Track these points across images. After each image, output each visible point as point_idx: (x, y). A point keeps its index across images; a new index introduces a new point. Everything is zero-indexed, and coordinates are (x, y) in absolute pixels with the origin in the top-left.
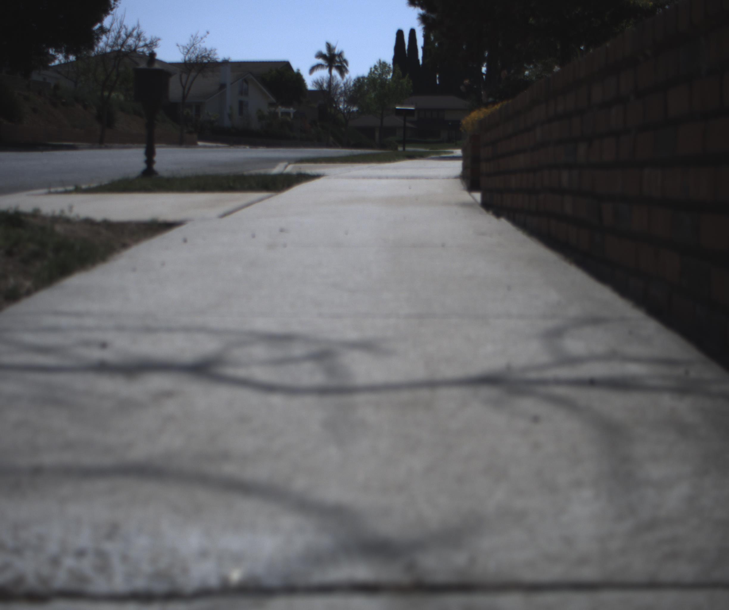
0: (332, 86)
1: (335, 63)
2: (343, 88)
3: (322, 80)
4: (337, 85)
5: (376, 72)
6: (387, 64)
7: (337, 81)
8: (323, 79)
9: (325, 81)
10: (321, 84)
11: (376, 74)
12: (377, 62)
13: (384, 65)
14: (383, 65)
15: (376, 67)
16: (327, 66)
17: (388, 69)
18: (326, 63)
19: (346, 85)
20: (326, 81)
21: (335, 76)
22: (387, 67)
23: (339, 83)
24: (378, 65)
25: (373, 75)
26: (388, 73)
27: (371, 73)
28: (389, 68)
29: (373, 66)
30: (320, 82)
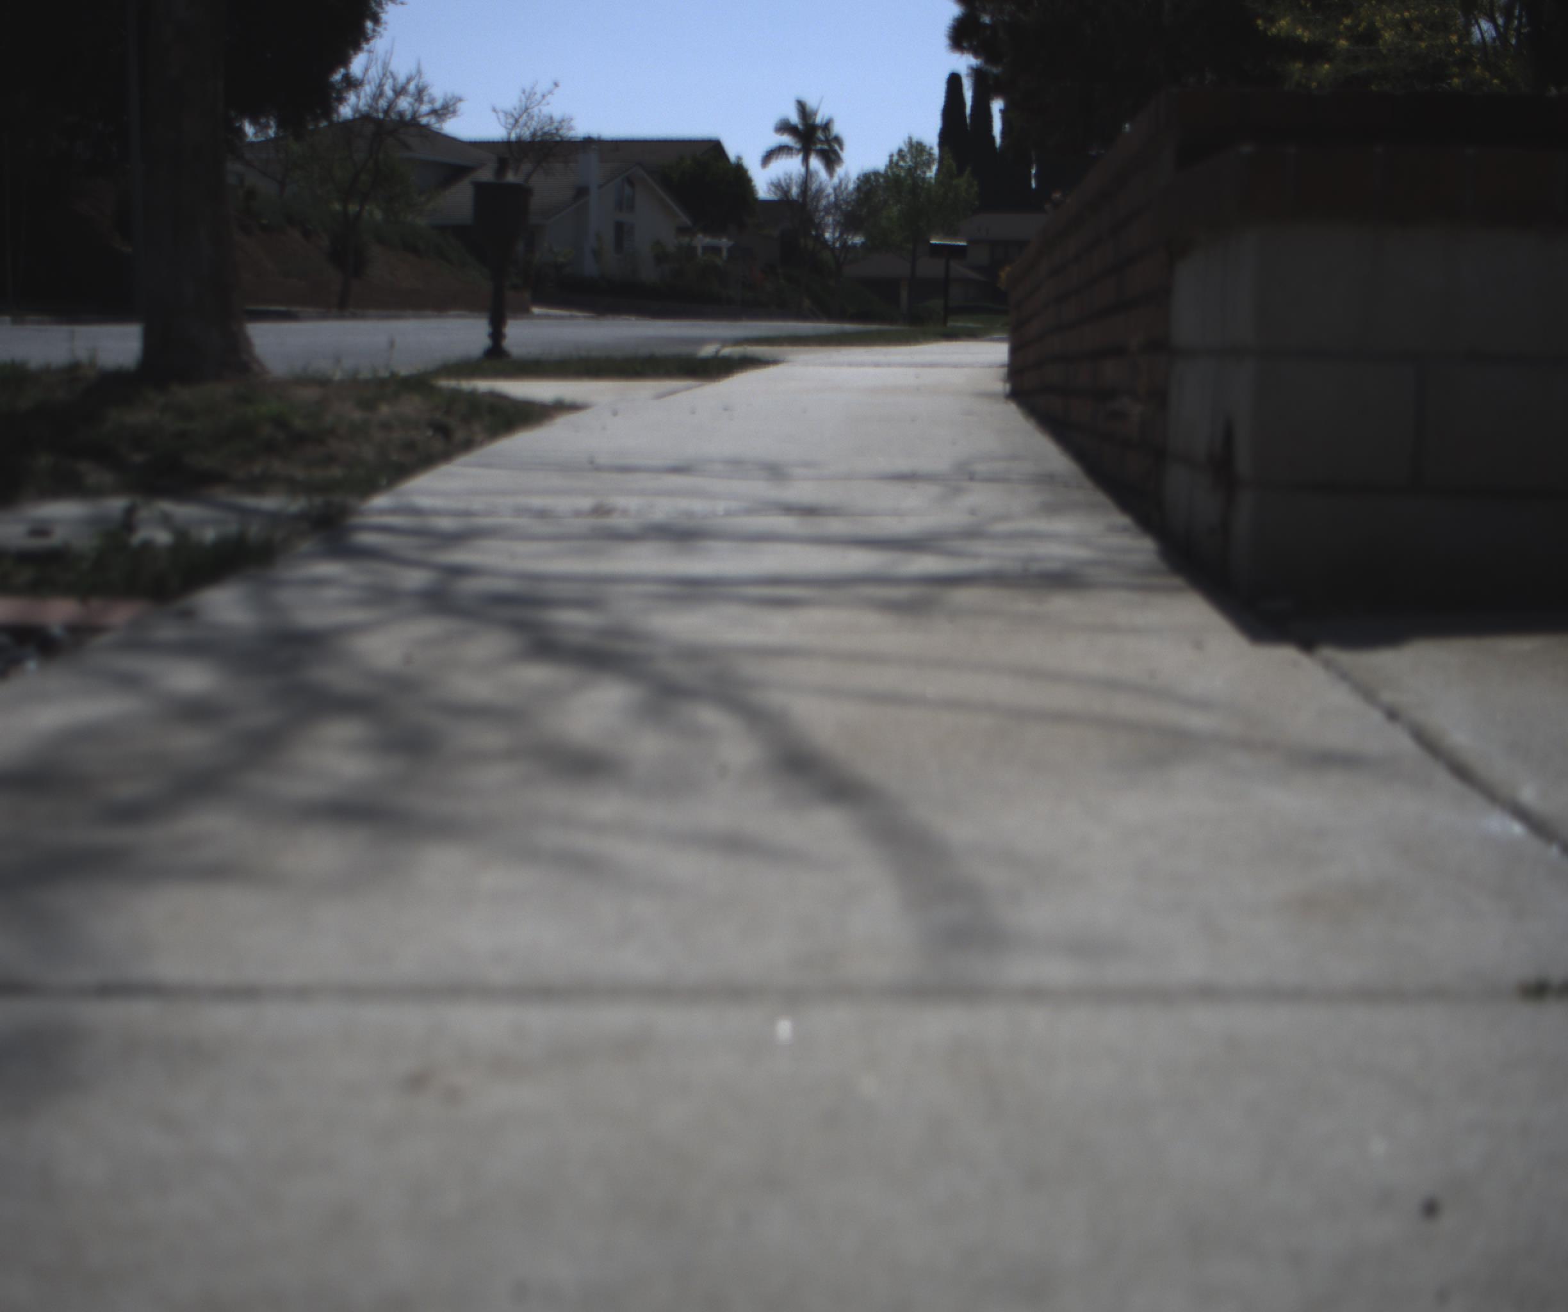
0: (809, 193)
1: (815, 144)
2: (832, 198)
3: (788, 181)
4: (820, 191)
5: (901, 163)
6: (925, 147)
7: (821, 183)
8: (791, 179)
9: (794, 181)
10: (786, 188)
11: (901, 167)
12: (905, 144)
13: (919, 148)
14: (917, 149)
15: (903, 153)
16: (799, 151)
17: (927, 157)
18: (796, 143)
19: (838, 191)
20: (797, 182)
21: (817, 172)
22: (924, 153)
23: (823, 185)
24: (905, 149)
25: (895, 170)
26: (929, 166)
27: (892, 164)
28: (930, 154)
29: (895, 150)
30: (784, 184)
